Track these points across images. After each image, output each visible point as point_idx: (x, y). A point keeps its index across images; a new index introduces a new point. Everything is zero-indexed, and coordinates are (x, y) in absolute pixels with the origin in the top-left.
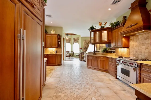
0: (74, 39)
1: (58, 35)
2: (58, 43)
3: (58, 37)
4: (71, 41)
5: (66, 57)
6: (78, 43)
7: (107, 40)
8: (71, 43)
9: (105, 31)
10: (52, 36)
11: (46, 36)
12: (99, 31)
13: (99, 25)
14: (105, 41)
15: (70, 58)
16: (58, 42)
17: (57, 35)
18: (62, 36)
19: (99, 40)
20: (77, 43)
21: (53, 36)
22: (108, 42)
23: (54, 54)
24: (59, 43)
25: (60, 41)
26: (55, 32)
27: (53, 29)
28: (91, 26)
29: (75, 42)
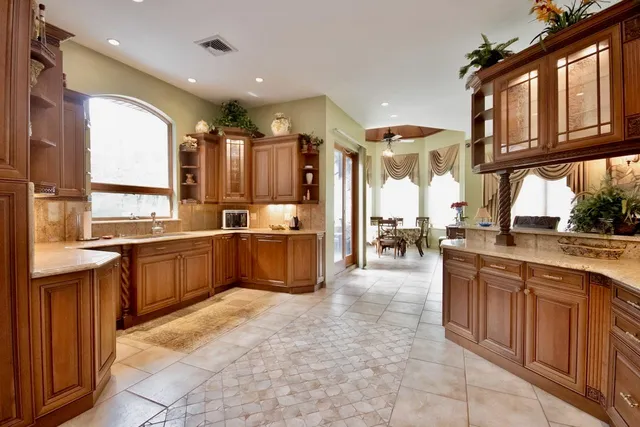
0: (435, 157)
1: (303, 139)
2: (305, 180)
3: (300, 147)
4: (416, 170)
5: (384, 247)
6: (452, 173)
7: (606, 117)
8: (416, 179)
9: (592, 49)
10: (275, 146)
11: (255, 148)
12: (535, 63)
13: (536, 14)
14: (594, 132)
15: (421, 253)
16: (303, 173)
17: (293, 140)
18: (322, 142)
19: (534, 135)
20: (449, 174)
21: (277, 149)
22: (619, 136)
23: (287, 231)
24: (310, 177)
25: (317, 165)
26: (287, 125)
27: (279, 115)
28: (476, 45)
29: (440, 173)
